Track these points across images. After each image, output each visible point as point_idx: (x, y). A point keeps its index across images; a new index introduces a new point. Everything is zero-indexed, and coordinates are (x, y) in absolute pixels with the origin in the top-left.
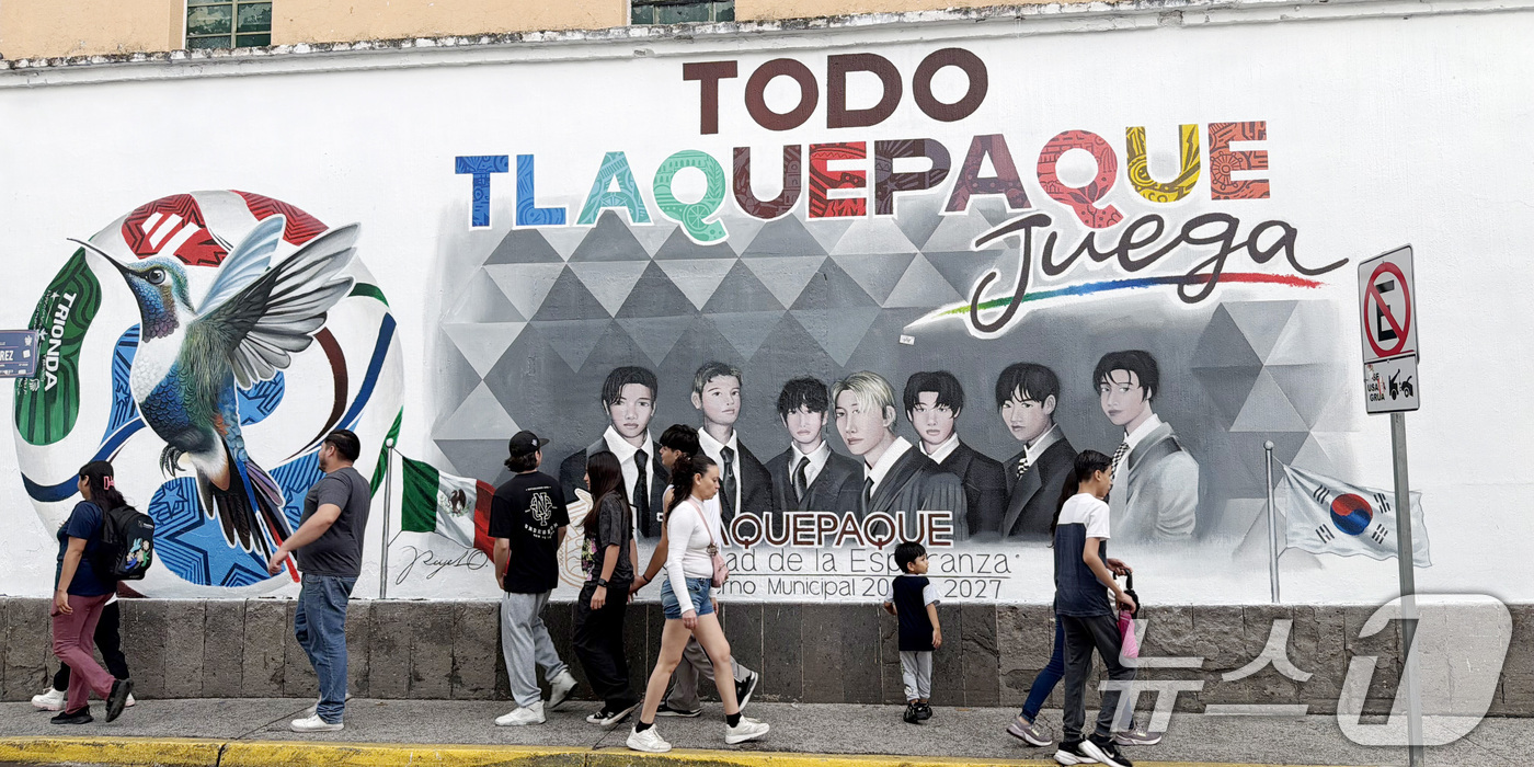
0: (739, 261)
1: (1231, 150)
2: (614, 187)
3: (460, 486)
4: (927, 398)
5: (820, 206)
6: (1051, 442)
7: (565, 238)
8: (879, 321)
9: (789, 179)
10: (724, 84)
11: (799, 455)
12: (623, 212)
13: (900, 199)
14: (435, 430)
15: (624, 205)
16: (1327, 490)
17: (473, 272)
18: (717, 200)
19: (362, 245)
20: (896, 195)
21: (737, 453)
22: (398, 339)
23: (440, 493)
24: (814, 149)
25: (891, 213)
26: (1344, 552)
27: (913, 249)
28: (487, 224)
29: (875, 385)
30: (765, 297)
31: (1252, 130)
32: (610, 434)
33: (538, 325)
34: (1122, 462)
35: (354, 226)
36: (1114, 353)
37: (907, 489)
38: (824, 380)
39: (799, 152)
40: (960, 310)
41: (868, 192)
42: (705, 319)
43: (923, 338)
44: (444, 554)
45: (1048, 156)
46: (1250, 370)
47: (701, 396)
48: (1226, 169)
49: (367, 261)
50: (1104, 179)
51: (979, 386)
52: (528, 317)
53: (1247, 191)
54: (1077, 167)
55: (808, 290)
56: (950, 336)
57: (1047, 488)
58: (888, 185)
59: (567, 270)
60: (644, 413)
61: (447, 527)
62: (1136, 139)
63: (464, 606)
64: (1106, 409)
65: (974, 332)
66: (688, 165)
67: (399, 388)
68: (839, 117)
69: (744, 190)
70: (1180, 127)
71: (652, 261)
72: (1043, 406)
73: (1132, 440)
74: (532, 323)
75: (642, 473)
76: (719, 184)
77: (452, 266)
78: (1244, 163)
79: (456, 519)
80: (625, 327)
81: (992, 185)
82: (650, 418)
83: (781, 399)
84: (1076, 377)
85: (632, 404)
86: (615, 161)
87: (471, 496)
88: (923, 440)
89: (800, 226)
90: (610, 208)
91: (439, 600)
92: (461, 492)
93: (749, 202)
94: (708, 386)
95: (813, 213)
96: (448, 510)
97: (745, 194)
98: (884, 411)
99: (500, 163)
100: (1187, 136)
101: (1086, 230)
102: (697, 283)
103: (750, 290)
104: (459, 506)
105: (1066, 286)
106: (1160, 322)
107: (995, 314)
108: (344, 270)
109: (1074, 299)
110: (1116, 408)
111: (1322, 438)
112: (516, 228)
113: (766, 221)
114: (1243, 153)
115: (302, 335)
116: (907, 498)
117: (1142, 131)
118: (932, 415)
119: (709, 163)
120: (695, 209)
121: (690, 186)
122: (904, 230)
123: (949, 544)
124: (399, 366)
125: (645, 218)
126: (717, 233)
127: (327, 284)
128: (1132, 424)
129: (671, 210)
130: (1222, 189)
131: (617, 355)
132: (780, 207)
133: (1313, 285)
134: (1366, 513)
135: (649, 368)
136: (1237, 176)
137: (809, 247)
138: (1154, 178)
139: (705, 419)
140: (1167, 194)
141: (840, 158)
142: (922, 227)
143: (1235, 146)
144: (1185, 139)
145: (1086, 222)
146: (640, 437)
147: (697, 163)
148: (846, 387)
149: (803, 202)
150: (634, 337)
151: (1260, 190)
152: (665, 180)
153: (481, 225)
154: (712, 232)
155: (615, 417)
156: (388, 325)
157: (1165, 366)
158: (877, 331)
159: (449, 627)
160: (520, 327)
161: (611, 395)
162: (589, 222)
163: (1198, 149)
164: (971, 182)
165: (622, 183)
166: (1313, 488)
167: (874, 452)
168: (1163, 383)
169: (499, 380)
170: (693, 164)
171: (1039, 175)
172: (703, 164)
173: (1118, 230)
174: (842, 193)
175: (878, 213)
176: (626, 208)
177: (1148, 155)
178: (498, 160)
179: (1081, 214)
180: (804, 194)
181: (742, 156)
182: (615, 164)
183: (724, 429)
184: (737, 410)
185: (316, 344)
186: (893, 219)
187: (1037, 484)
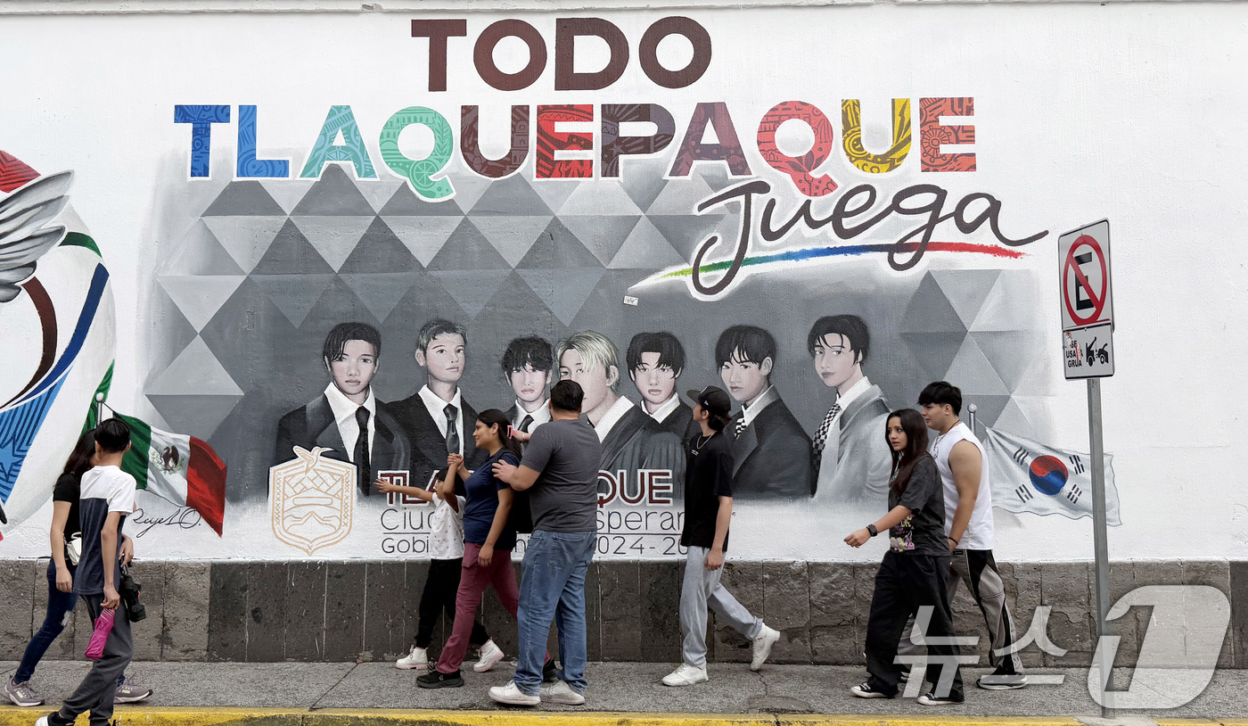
0: (465, 221)
1: (941, 124)
2: (340, 140)
3: (173, 443)
4: (651, 358)
5: (547, 167)
6: (767, 402)
7: (287, 191)
8: (604, 282)
9: (517, 139)
10: (452, 42)
11: (522, 414)
12: (348, 166)
13: (627, 163)
14: (147, 385)
15: (349, 159)
16: (1026, 452)
17: (191, 223)
18: (445, 157)
19: (75, 194)
20: (622, 158)
21: (460, 411)
22: (110, 291)
23: (152, 450)
24: (542, 110)
25: (617, 176)
26: (1042, 512)
27: (638, 212)
28: (206, 174)
29: (598, 345)
30: (491, 256)
31: (960, 105)
32: (331, 391)
33: (258, 278)
34: (835, 422)
35: (67, 174)
36: (828, 318)
37: (628, 447)
38: (548, 339)
39: (527, 112)
40: (682, 273)
41: (594, 155)
42: (431, 276)
43: (644, 298)
44: (155, 512)
45: (767, 125)
46: (955, 336)
47: (425, 353)
48: (935, 142)
49: (80, 210)
50: (820, 149)
51: (700, 348)
52: (247, 269)
53: (954, 164)
54: (795, 137)
55: (534, 250)
56: (674, 297)
57: (763, 448)
58: (615, 148)
59: (289, 224)
60: (366, 370)
61: (159, 484)
62: (851, 112)
63: (176, 566)
64: (819, 371)
65: (695, 294)
66: (415, 121)
67: (110, 340)
68: (567, 79)
69: (471, 148)
70: (893, 100)
71: (378, 217)
72: (760, 368)
73: (844, 402)
74: (253, 277)
75: (364, 430)
76: (447, 141)
77: (169, 217)
78: (953, 137)
79: (167, 476)
80: (348, 282)
81: (715, 151)
82: (373, 375)
83: (506, 358)
84: (792, 339)
85: (354, 360)
86: (341, 115)
87: (184, 453)
88: (645, 399)
89: (527, 185)
90: (335, 162)
91: (149, 559)
92: (174, 449)
93: (477, 161)
94: (432, 344)
95: (540, 174)
96: (160, 467)
97: (472, 152)
98: (608, 371)
99: (221, 113)
100: (899, 110)
101: (803, 198)
102: (423, 241)
103: (476, 249)
104: (171, 463)
105: (783, 251)
106: (871, 288)
107: (715, 277)
108: (55, 218)
109: (791, 264)
110: (828, 370)
111: (1023, 402)
112: (236, 179)
113: (493, 179)
114: (951, 127)
115: (9, 285)
116: (628, 457)
117: (857, 104)
118: (654, 376)
119: (437, 120)
120: (422, 165)
121: (417, 142)
122: (630, 192)
123: (668, 502)
124: (111, 320)
125: (371, 173)
126: (444, 191)
127: (37, 233)
128: (844, 385)
129: (398, 166)
130: (932, 161)
131: (340, 311)
132: (508, 167)
133: (1016, 255)
134: (1062, 475)
135: (372, 324)
136: (946, 149)
137: (535, 206)
138: (867, 149)
139: (428, 377)
140: (879, 166)
141: (567, 120)
142: (647, 192)
143: (945, 121)
144: (897, 113)
145: (803, 191)
146: (362, 394)
147: (424, 121)
148: (570, 346)
149: (530, 163)
150: (358, 293)
151: (967, 163)
152: (392, 135)
153: (200, 175)
154: (439, 189)
155: (337, 374)
156: (101, 276)
157: (876, 332)
158: (602, 292)
159: (159, 587)
160: (238, 280)
161: (333, 351)
162: (313, 175)
163: (909, 123)
164: (693, 149)
165: (347, 137)
166: (1014, 450)
167: (597, 411)
168: (873, 347)
169: (215, 333)
170: (421, 121)
171: (759, 143)
172: (430, 121)
173: (833, 199)
174: (569, 155)
175: (604, 175)
176: (351, 163)
177: (863, 127)
178: (220, 109)
179: (798, 182)
180: (532, 154)
181: (470, 115)
182: (340, 118)
183: (447, 387)
184: (461, 368)
185: (24, 294)
186: (619, 181)
187: (753, 443)
